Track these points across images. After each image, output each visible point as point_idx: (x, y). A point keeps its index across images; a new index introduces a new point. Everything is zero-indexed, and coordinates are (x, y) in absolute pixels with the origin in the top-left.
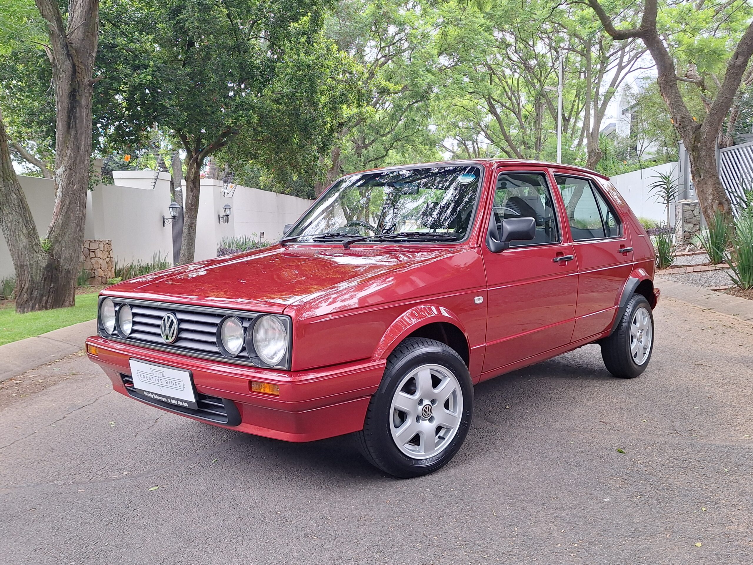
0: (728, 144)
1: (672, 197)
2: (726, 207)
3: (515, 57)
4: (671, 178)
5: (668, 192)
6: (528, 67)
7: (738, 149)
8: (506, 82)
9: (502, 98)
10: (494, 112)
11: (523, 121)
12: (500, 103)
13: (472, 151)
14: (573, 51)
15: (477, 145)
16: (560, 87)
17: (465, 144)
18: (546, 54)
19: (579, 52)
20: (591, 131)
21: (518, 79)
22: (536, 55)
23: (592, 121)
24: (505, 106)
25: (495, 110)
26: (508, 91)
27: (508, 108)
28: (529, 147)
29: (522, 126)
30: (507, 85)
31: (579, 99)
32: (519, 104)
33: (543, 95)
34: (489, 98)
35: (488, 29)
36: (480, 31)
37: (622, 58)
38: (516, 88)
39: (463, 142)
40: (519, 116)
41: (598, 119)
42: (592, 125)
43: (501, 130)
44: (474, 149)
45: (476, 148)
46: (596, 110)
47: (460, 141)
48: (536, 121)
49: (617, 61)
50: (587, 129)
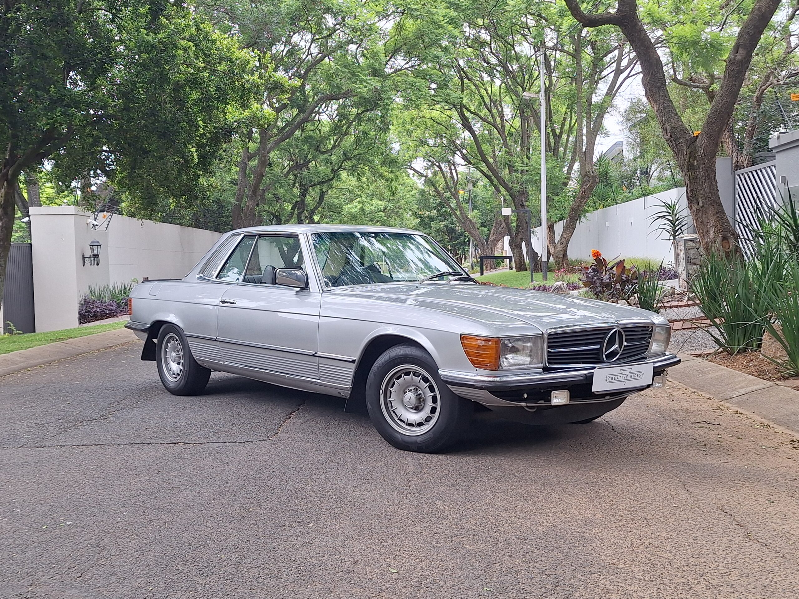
0: (745, 166)
1: (680, 231)
4: (677, 206)
5: (674, 225)
6: (508, 72)
7: (756, 171)
9: (480, 110)
10: (467, 126)
11: (508, 138)
12: (477, 115)
13: (449, 175)
14: (561, 51)
15: (455, 167)
16: (542, 93)
17: (439, 167)
18: (531, 56)
19: (568, 53)
20: (584, 150)
21: (500, 86)
22: (516, 56)
23: (584, 138)
24: (483, 120)
25: (469, 123)
26: (487, 100)
27: (488, 122)
28: (515, 171)
29: (505, 144)
30: (487, 93)
31: (572, 110)
32: (502, 117)
33: (528, 106)
34: (461, 108)
35: (452, 21)
36: (442, 23)
37: (619, 60)
38: (498, 98)
39: (437, 164)
40: (501, 132)
41: (592, 135)
42: (585, 142)
43: (478, 148)
44: (451, 172)
45: (454, 172)
46: (588, 124)
47: (433, 162)
48: (522, 138)
49: (615, 64)
50: (580, 147)
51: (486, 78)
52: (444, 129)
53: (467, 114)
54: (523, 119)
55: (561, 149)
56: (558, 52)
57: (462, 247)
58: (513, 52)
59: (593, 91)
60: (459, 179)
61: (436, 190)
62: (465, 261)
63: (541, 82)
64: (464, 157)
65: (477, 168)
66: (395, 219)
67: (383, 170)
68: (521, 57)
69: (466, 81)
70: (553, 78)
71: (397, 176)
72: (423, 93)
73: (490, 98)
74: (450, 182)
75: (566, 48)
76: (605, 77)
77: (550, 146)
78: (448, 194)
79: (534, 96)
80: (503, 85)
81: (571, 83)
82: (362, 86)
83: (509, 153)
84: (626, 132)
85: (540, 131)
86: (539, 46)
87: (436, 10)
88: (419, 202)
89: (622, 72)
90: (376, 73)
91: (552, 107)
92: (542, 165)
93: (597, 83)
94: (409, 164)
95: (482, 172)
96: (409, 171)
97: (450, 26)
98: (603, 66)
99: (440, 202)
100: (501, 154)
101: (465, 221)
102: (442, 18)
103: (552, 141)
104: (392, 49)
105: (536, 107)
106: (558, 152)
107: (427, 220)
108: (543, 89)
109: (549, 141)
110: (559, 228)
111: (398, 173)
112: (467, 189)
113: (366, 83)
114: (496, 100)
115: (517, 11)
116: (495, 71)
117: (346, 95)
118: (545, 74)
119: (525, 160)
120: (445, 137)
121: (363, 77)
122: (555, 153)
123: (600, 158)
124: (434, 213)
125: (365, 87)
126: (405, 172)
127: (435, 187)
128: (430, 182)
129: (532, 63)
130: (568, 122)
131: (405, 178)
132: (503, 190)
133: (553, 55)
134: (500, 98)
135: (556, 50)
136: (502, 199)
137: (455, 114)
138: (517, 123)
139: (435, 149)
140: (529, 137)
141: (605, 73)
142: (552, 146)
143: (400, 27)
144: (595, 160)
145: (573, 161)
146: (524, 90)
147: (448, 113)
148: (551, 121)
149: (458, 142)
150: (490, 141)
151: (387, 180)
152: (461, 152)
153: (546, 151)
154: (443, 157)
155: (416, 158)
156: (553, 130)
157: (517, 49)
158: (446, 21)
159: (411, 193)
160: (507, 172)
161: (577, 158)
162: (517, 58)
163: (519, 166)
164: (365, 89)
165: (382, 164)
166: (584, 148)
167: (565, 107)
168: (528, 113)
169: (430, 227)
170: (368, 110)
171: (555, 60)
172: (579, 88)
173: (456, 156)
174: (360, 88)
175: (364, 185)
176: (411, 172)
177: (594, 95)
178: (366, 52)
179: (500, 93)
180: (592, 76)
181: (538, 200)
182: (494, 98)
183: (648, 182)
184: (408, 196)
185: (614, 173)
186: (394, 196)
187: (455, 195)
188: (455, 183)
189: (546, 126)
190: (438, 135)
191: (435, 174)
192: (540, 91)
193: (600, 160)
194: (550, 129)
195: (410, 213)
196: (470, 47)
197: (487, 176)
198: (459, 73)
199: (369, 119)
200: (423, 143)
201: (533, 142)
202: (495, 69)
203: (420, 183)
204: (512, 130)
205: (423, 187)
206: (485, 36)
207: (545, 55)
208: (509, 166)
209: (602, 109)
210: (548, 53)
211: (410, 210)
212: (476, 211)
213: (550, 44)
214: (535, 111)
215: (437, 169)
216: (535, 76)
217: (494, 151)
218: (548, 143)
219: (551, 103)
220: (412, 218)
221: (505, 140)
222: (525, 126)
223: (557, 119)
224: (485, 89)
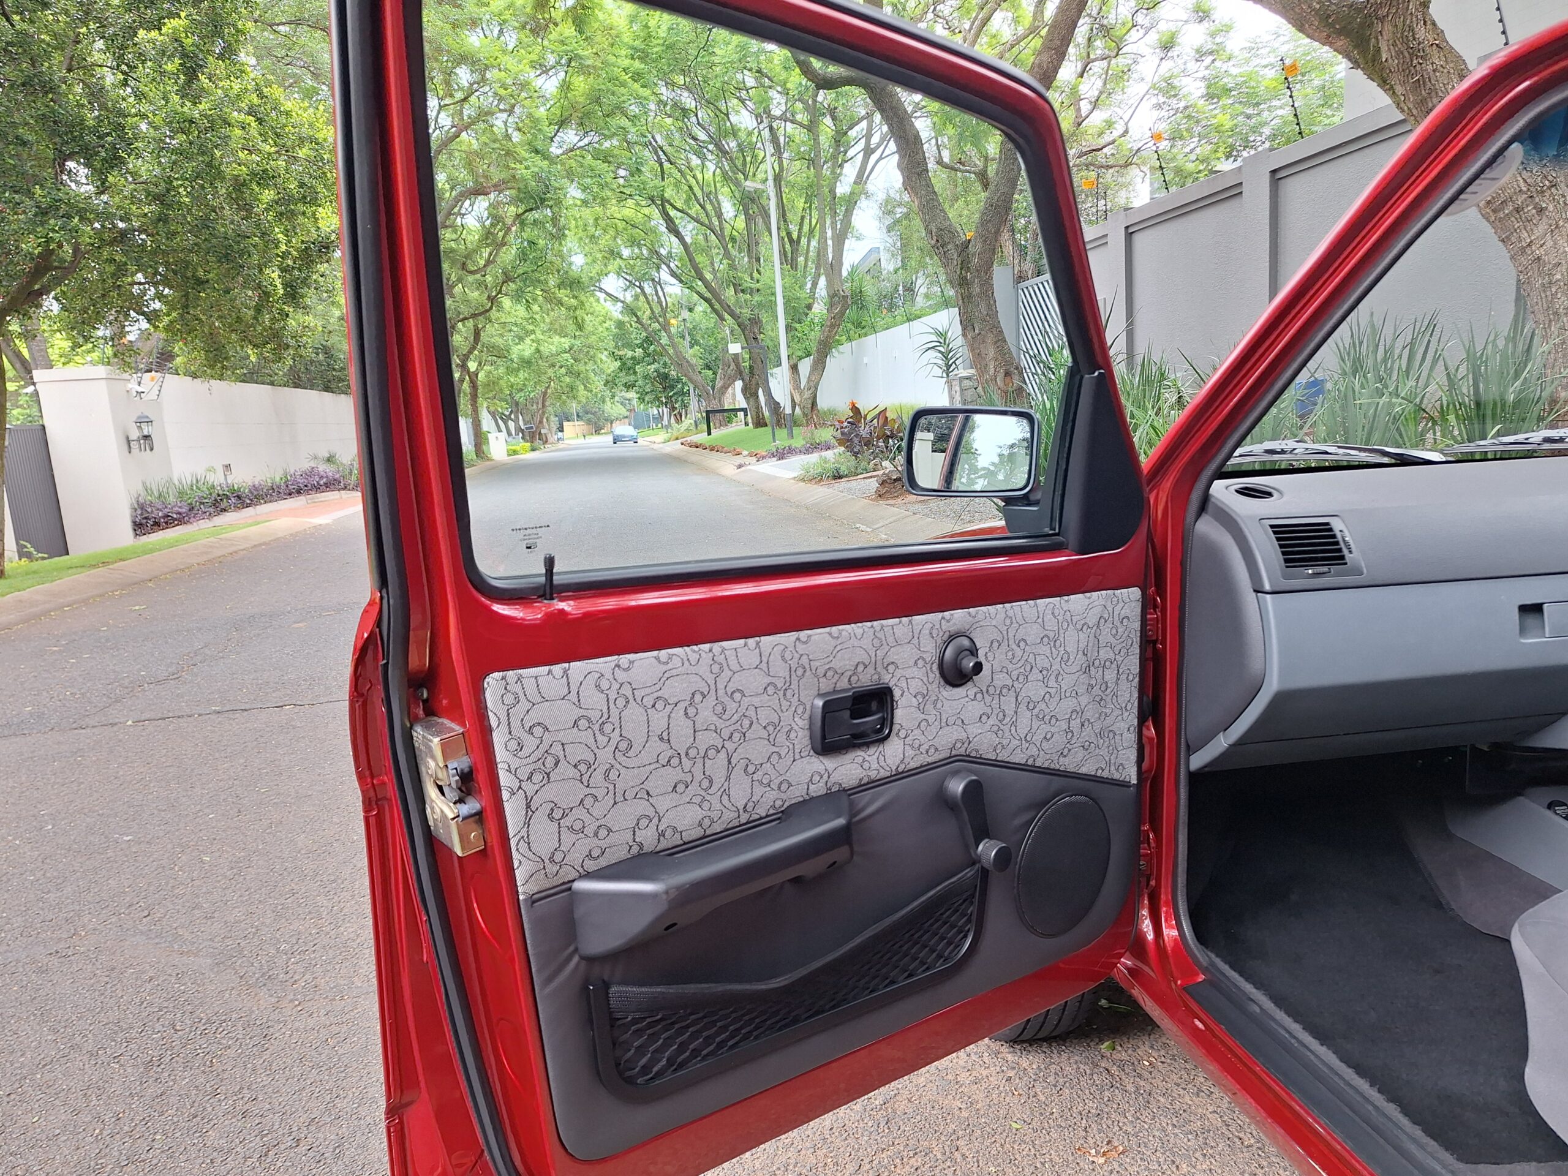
0: (1030, 276)
1: (954, 365)
2: (1016, 382)
3: (702, 136)
4: (949, 335)
5: (946, 358)
6: (723, 152)
7: (1042, 283)
8: (693, 177)
9: (688, 205)
10: (673, 229)
11: (730, 246)
12: (687, 214)
13: (655, 299)
14: (792, 122)
15: (662, 288)
16: (771, 183)
17: (640, 287)
18: (753, 130)
19: (801, 125)
20: (830, 260)
21: (714, 172)
22: (733, 130)
23: (830, 242)
24: (697, 221)
25: (676, 226)
26: (699, 194)
27: (702, 224)
28: (743, 291)
29: (727, 254)
30: (698, 182)
31: (811, 206)
32: (720, 215)
33: (753, 200)
34: (662, 203)
35: (638, 76)
37: (869, 136)
38: (713, 188)
39: (637, 283)
40: (720, 237)
41: (840, 239)
42: (830, 250)
43: (690, 261)
44: (657, 294)
45: (660, 293)
46: (834, 224)
47: (630, 282)
48: (749, 245)
49: (863, 140)
50: (824, 256)
51: (695, 161)
52: (642, 234)
53: (672, 213)
54: (749, 219)
55: (801, 259)
56: (788, 123)
57: (680, 399)
58: (728, 124)
59: (836, 177)
60: (670, 305)
61: (639, 321)
62: (686, 417)
63: (769, 166)
64: (673, 274)
65: (691, 288)
66: (586, 363)
67: (562, 294)
68: (739, 130)
69: (666, 165)
70: (784, 160)
71: (582, 303)
73: (702, 190)
74: (657, 310)
75: (799, 117)
76: (852, 158)
77: (786, 256)
78: (656, 326)
79: (760, 186)
80: (718, 170)
81: (808, 168)
83: (732, 267)
84: (883, 234)
85: (771, 235)
86: (763, 115)
88: (616, 337)
89: (873, 151)
91: (784, 201)
92: (777, 282)
93: (841, 166)
94: (597, 285)
95: (698, 293)
96: (598, 294)
97: (636, 84)
98: (848, 143)
99: (647, 337)
100: (722, 267)
101: (681, 362)
103: (788, 248)
105: (764, 201)
106: (797, 265)
107: (630, 363)
108: (771, 177)
109: (784, 248)
110: (805, 366)
111: (583, 298)
112: (681, 317)
114: (710, 192)
116: (705, 150)
117: (498, 187)
118: (773, 155)
119: (755, 274)
120: (645, 245)
122: (794, 265)
123: (852, 271)
124: (639, 352)
126: (593, 295)
127: (636, 316)
128: (631, 310)
129: (754, 140)
130: (807, 221)
131: (595, 304)
132: (727, 316)
133: (783, 128)
134: (716, 190)
135: (785, 121)
136: (728, 332)
137: (655, 213)
138: (741, 223)
139: (631, 262)
140: (757, 244)
141: (850, 153)
142: (789, 255)
144: (845, 274)
145: (817, 276)
146: (746, 179)
147: (646, 211)
148: (785, 221)
149: (663, 252)
150: (706, 250)
151: (568, 309)
152: (669, 267)
153: (781, 263)
154: (645, 274)
155: (606, 275)
156: (789, 234)
157: (733, 118)
158: (629, 76)
159: (604, 325)
160: (733, 293)
161: (822, 271)
162: (734, 132)
163: (748, 283)
165: (559, 287)
166: (830, 256)
167: (803, 200)
168: (753, 209)
169: (635, 373)
170: (532, 209)
171: (785, 135)
172: (818, 175)
173: (662, 272)
175: (537, 317)
176: (602, 296)
177: (838, 184)
178: (521, 124)
179: (714, 182)
180: (834, 157)
181: (775, 329)
182: (707, 190)
183: (913, 301)
184: (601, 329)
185: (870, 288)
186: (581, 330)
187: (666, 327)
188: (664, 310)
189: (779, 229)
190: (633, 242)
191: (636, 297)
192: (767, 179)
193: (851, 273)
194: (785, 233)
195: (606, 353)
197: (706, 300)
198: (656, 153)
199: (535, 221)
200: (615, 254)
201: (762, 249)
202: (706, 148)
203: (615, 311)
204: (735, 233)
205: (620, 317)
206: (689, 102)
207: (771, 128)
208: (734, 285)
209: (851, 202)
210: (775, 125)
211: (606, 349)
212: (696, 348)
213: (777, 112)
214: (763, 208)
215: (638, 290)
216: (760, 158)
217: (712, 264)
218: (783, 253)
219: (784, 195)
220: (609, 361)
221: (726, 248)
222: (751, 228)
223: (793, 218)
224: (694, 177)
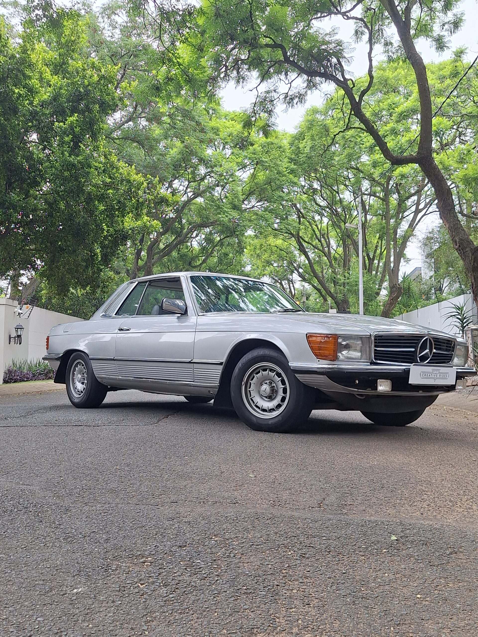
5: (462, 322)
9: (312, 240)
11: (333, 262)
12: (310, 244)
13: (288, 290)
14: (374, 196)
15: (292, 283)
17: (281, 284)
18: (351, 201)
19: (379, 198)
20: (392, 268)
21: (327, 223)
23: (392, 260)
24: (315, 247)
26: (318, 234)
27: (319, 249)
28: (339, 284)
29: (331, 266)
30: (318, 228)
31: (382, 240)
32: (329, 245)
33: (349, 236)
34: (298, 238)
35: (292, 172)
36: (285, 173)
37: (418, 204)
38: (326, 232)
39: (279, 281)
40: (328, 257)
41: (398, 258)
42: (392, 262)
43: (311, 268)
44: (290, 288)
45: (292, 287)
46: (395, 249)
47: (276, 280)
48: (344, 261)
49: (415, 207)
50: (388, 265)
51: (317, 217)
52: (285, 254)
53: (303, 243)
54: (345, 247)
55: (374, 268)
56: (372, 197)
58: (338, 198)
59: (398, 224)
60: (296, 294)
63: (359, 219)
64: (300, 275)
65: (310, 283)
68: (344, 201)
69: (302, 219)
70: (368, 216)
72: (270, 223)
73: (320, 232)
75: (378, 194)
76: (407, 216)
80: (330, 222)
81: (382, 219)
82: (224, 216)
83: (334, 272)
84: (424, 258)
85: (358, 255)
86: (358, 192)
87: (281, 162)
89: (420, 212)
90: (235, 207)
91: (367, 239)
92: (360, 278)
93: (401, 220)
95: (313, 286)
97: (291, 175)
98: (406, 208)
102: (285, 170)
103: (367, 262)
104: (247, 193)
105: (355, 237)
106: (372, 271)
108: (360, 225)
109: (365, 262)
112: (302, 301)
113: (228, 213)
114: (324, 234)
115: (341, 164)
116: (324, 211)
117: (213, 224)
118: (362, 214)
119: (347, 276)
120: (286, 260)
121: (225, 209)
122: (370, 271)
123: (404, 277)
125: (227, 216)
129: (352, 206)
130: (379, 249)
132: (329, 299)
133: (368, 200)
134: (328, 232)
137: (293, 241)
138: (340, 250)
140: (349, 261)
141: (407, 213)
142: (367, 267)
143: (253, 176)
145: (383, 277)
147: (289, 241)
148: (366, 248)
149: (296, 263)
150: (320, 263)
152: (298, 271)
153: (363, 269)
154: (284, 276)
156: (368, 255)
157: (341, 195)
158: (288, 171)
160: (333, 286)
161: (387, 274)
162: (341, 202)
163: (342, 281)
164: (227, 218)
166: (392, 265)
167: (377, 237)
168: (349, 242)
170: (228, 237)
171: (369, 205)
172: (388, 223)
173: (294, 274)
174: (222, 217)
177: (398, 229)
178: (228, 195)
179: (327, 228)
180: (397, 216)
182: (323, 232)
185: (415, 288)
188: (293, 296)
189: (363, 252)
190: (280, 258)
193: (404, 279)
194: (366, 254)
196: (305, 194)
197: (318, 289)
199: (229, 244)
200: (269, 263)
204: (337, 255)
208: (335, 282)
209: (406, 238)
210: (364, 199)
214: (354, 240)
216: (355, 215)
217: (323, 270)
218: (364, 264)
219: (367, 236)
221: (330, 262)
222: (346, 252)
223: (371, 247)
224: (316, 225)
